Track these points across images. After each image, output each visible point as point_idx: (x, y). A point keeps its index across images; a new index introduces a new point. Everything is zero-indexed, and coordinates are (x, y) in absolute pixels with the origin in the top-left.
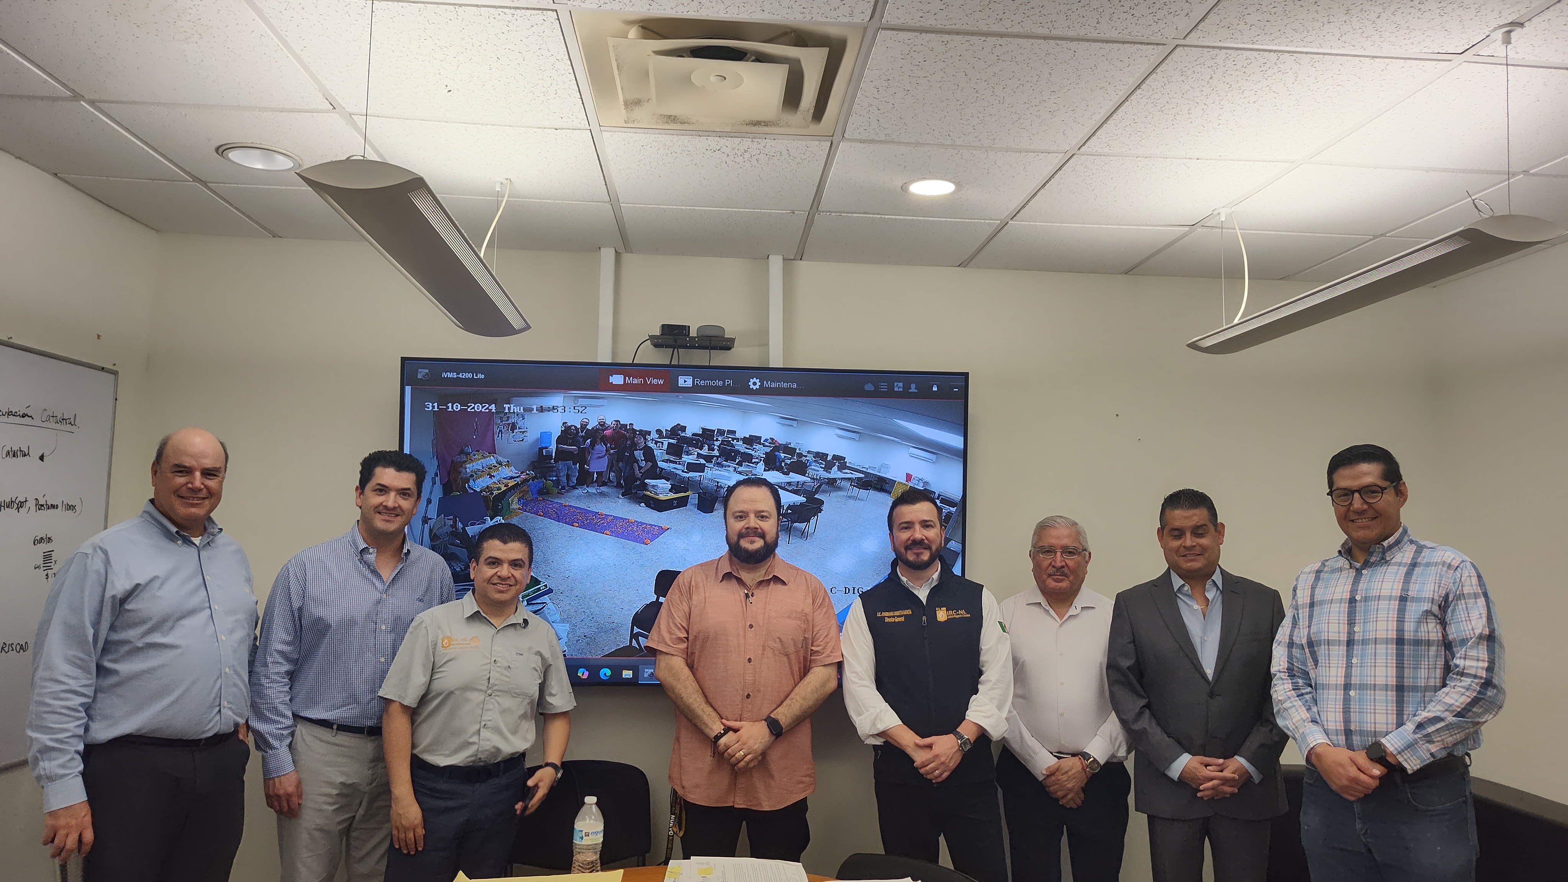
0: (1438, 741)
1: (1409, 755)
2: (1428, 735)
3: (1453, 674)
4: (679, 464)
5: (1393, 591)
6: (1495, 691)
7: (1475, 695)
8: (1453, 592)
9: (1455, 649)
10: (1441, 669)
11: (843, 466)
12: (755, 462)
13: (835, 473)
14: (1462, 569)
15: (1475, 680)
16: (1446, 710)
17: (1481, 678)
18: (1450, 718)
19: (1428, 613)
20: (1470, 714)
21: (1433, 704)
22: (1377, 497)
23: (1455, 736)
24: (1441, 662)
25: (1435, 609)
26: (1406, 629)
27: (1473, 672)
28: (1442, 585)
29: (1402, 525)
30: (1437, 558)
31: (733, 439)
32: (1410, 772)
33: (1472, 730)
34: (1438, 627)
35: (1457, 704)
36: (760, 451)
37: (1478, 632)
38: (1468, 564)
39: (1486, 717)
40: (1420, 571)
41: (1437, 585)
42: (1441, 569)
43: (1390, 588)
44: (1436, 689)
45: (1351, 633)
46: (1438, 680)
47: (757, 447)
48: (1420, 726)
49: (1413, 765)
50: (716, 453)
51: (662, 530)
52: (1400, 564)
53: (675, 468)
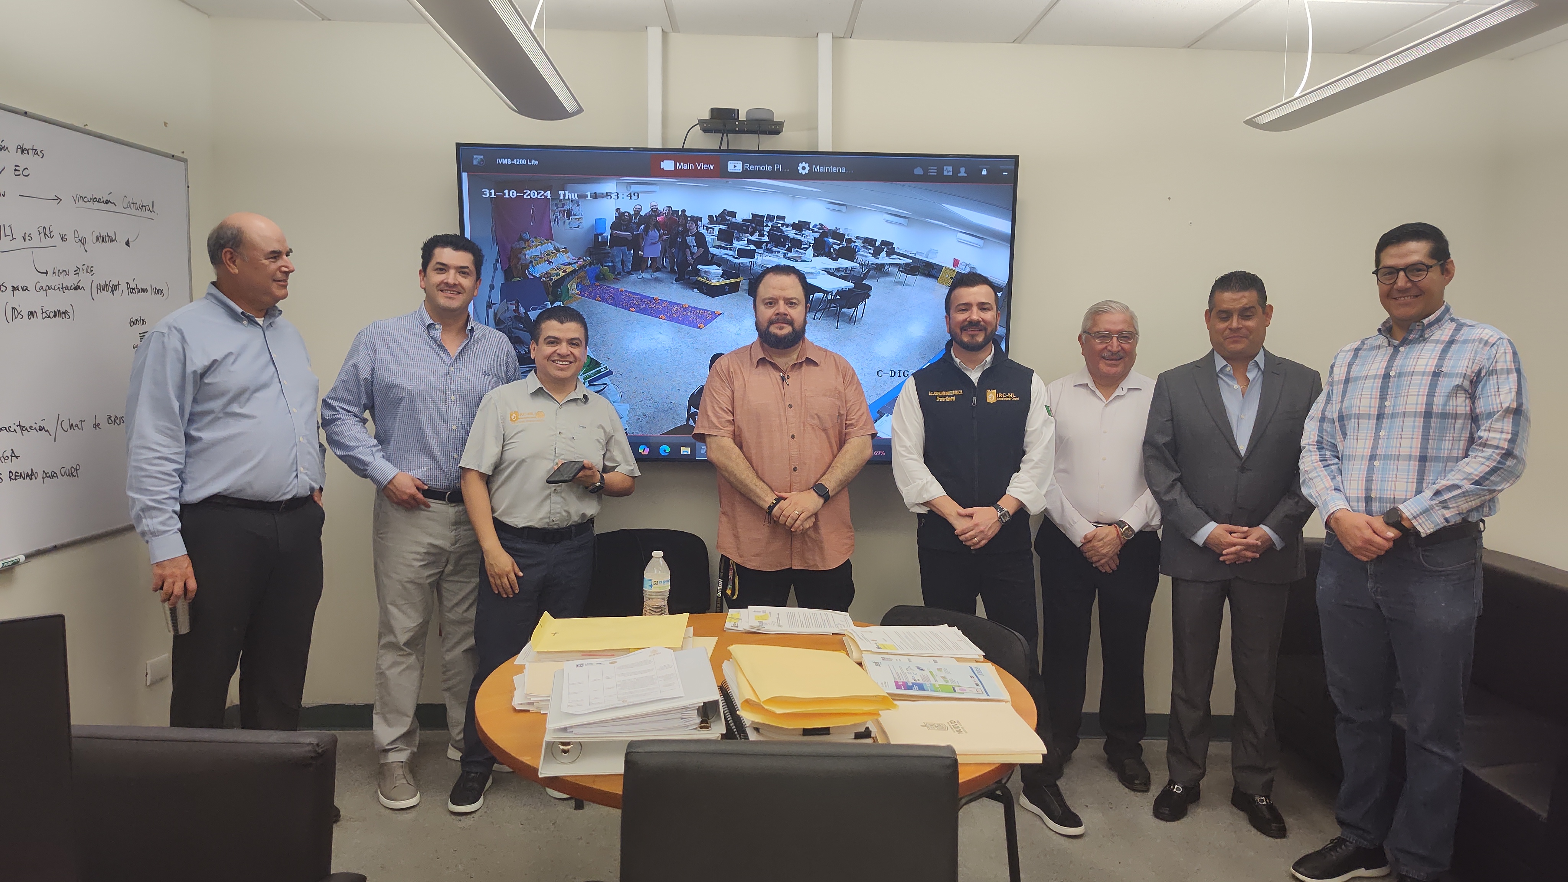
0: (1454, 507)
1: (1424, 520)
2: (1445, 501)
3: (1476, 445)
4: (730, 250)
5: (1428, 367)
6: (1515, 461)
7: (1494, 464)
8: (1486, 368)
9: (1480, 422)
10: (1465, 440)
11: (891, 252)
12: (804, 248)
13: (883, 259)
14: (1498, 346)
15: (1496, 451)
16: (1465, 479)
17: (1503, 449)
18: (1468, 486)
19: (1458, 387)
20: (1488, 482)
21: (1453, 473)
22: (1422, 275)
23: (1470, 503)
24: (1466, 435)
25: (1466, 384)
26: (1435, 403)
27: (1495, 443)
28: (1476, 361)
29: (1445, 303)
30: (1474, 335)
31: (782, 225)
32: (1423, 535)
33: (1488, 498)
34: (1467, 401)
35: (1476, 473)
36: (809, 237)
37: (1505, 406)
38: (1505, 341)
39: (1503, 486)
40: (1457, 348)
41: (1471, 361)
42: (1478, 347)
43: (1425, 364)
44: (1458, 460)
45: (1382, 407)
46: (1460, 452)
47: (807, 232)
48: (1437, 493)
49: (1426, 529)
50: (766, 239)
51: (715, 315)
52: (1437, 342)
53: (727, 254)
